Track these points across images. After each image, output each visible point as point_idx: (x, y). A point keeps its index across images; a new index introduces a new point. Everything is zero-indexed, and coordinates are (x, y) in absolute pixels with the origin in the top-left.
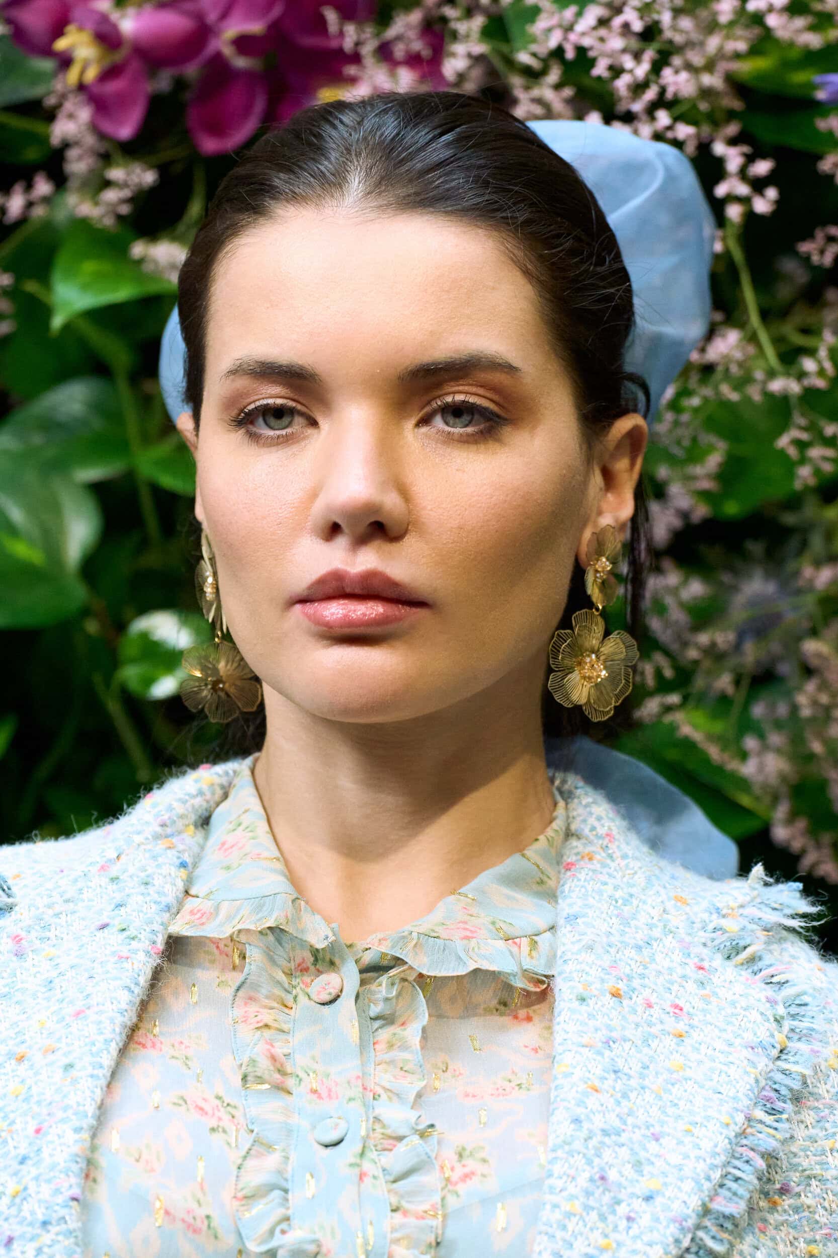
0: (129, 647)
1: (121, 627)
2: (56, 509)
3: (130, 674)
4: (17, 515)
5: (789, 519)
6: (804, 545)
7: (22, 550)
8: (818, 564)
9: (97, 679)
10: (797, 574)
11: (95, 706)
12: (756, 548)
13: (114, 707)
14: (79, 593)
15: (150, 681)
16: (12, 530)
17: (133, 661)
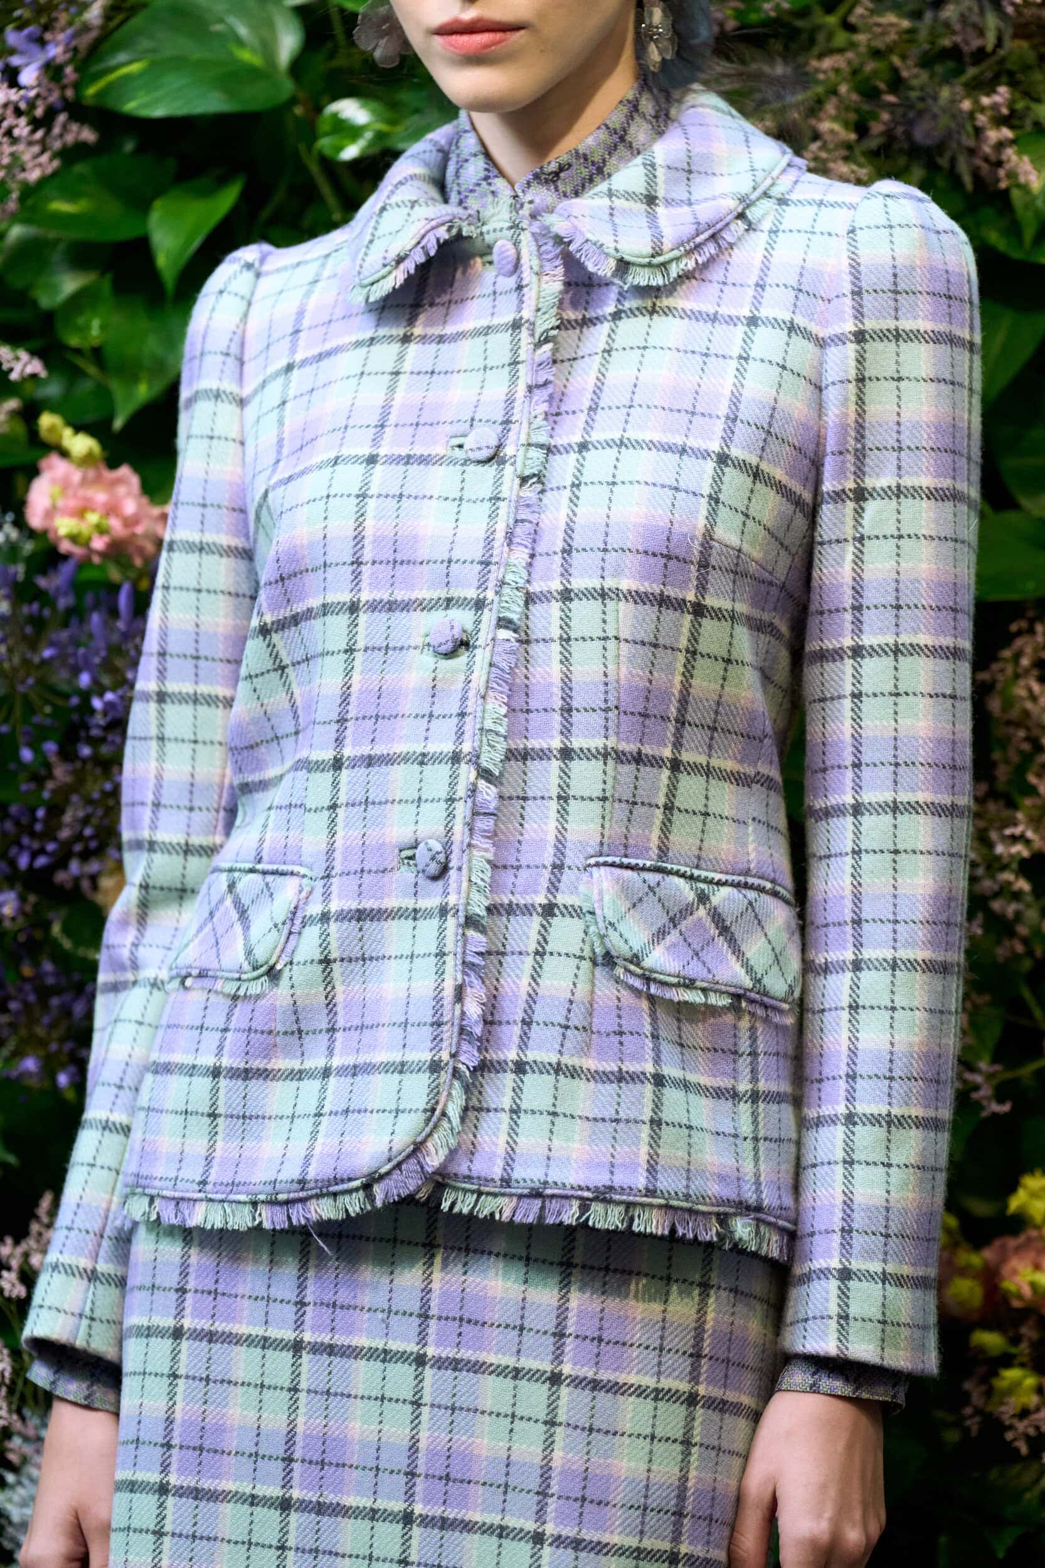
0: (324, 125)
1: (319, 109)
2: (270, 25)
3: (324, 143)
4: (243, 31)
5: (800, 23)
6: (812, 41)
7: (246, 56)
8: (821, 56)
9: (302, 147)
10: (806, 64)
11: (301, 168)
12: (777, 46)
13: (314, 168)
14: (288, 87)
15: (340, 148)
16: (240, 42)
17: (327, 134)
